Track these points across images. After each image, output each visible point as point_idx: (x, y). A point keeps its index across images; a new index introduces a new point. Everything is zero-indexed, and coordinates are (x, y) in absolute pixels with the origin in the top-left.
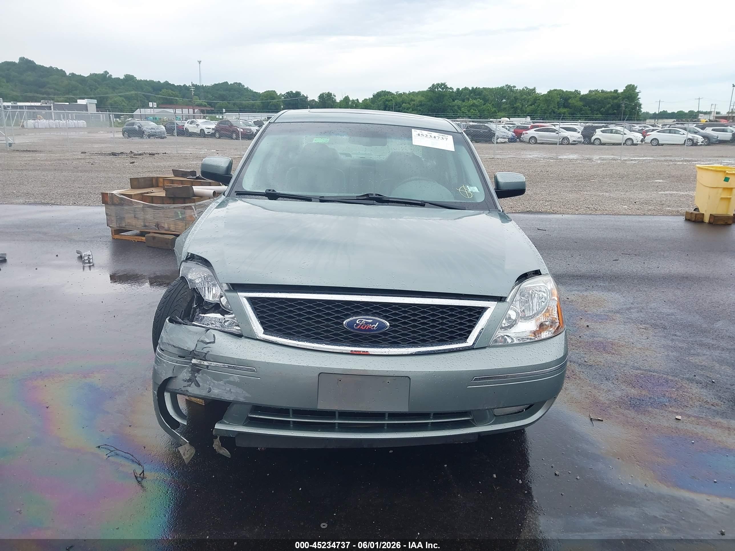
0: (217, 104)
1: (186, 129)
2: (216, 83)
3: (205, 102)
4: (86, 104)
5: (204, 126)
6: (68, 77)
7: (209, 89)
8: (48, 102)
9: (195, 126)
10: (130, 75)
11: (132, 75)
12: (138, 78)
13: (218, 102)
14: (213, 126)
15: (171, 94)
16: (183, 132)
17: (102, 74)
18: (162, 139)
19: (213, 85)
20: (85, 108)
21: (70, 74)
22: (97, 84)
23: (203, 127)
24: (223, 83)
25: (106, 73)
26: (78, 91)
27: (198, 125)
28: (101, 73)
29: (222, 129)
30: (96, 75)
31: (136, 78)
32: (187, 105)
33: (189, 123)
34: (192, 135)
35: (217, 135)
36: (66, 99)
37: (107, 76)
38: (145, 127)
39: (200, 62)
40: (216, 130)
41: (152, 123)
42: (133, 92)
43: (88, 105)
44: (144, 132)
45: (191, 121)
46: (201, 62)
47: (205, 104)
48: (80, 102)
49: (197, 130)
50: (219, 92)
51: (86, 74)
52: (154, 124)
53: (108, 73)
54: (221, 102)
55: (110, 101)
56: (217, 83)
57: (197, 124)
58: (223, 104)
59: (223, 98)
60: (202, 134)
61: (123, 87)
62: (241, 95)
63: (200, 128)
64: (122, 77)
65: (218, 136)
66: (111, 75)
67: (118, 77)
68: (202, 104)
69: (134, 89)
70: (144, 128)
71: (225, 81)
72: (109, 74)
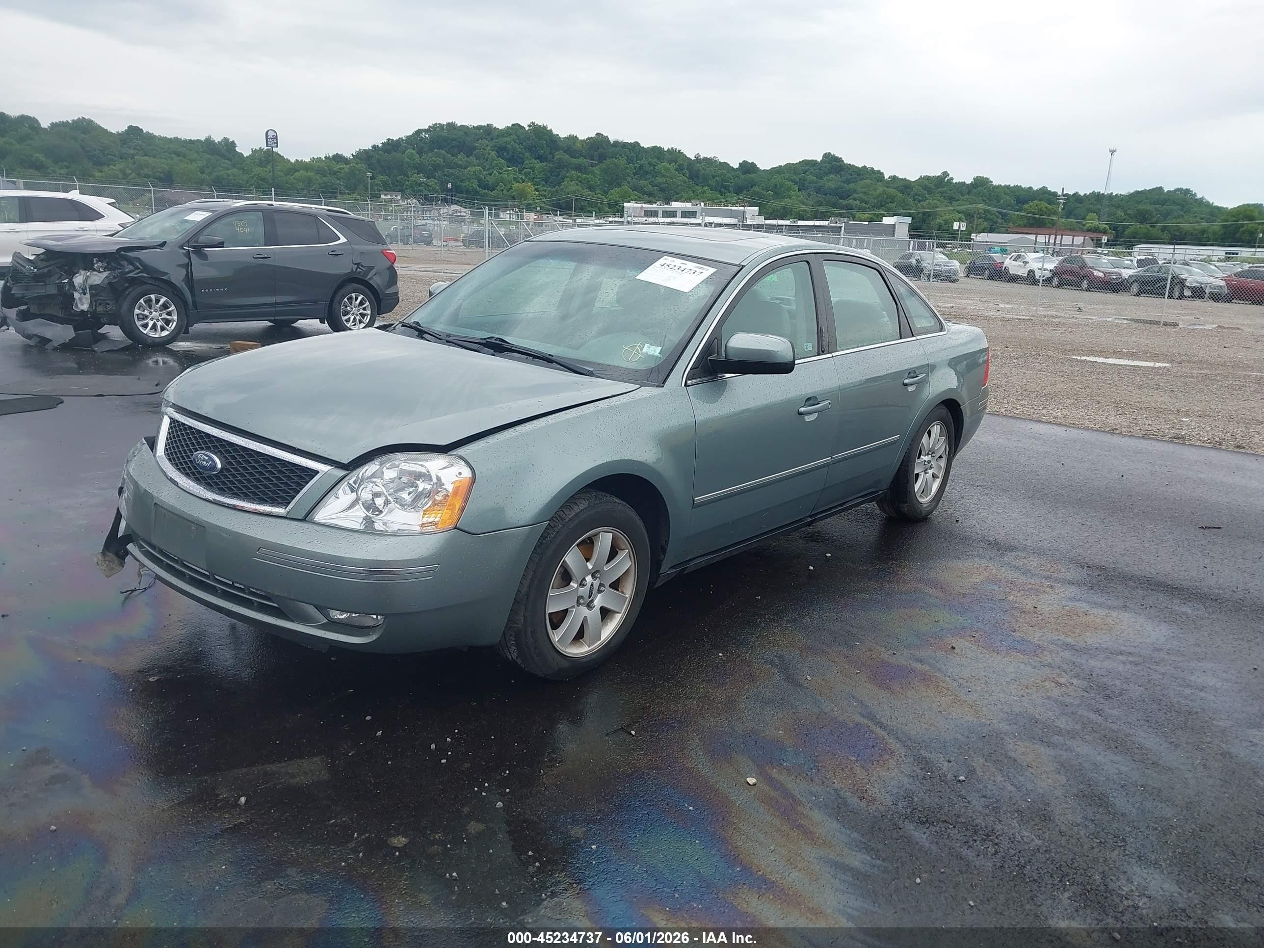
0: (1128, 228)
1: (1005, 268)
2: (1138, 190)
3: (1106, 224)
4: (894, 223)
5: (1036, 264)
6: (887, 182)
7: (1121, 201)
8: (839, 220)
9: (1021, 264)
10: (983, 177)
11: (986, 178)
12: (995, 183)
13: (1132, 225)
14: (1051, 266)
15: (1045, 209)
16: (998, 274)
17: (939, 176)
18: (952, 284)
19: (1132, 193)
20: (892, 228)
21: (889, 178)
22: (926, 192)
23: (1034, 266)
24: (1153, 189)
25: (945, 174)
26: (895, 204)
27: (1026, 263)
28: (937, 175)
29: (1065, 272)
30: (928, 178)
31: (992, 182)
32: (1071, 230)
33: (1013, 258)
34: (1014, 279)
35: (1055, 281)
36: (872, 216)
37: (946, 179)
38: (926, 262)
39: (1113, 152)
40: (1055, 273)
41: (940, 256)
42: (981, 206)
43: (897, 226)
44: (922, 270)
45: (1018, 255)
46: (1115, 151)
47: (1105, 228)
48: (887, 220)
49: (1023, 272)
50: (1141, 207)
51: (913, 178)
52: (944, 257)
53: (948, 175)
54: (1136, 225)
55: (939, 221)
56: (1140, 190)
57: (1026, 260)
58: (1140, 227)
59: (1143, 217)
60: (1031, 279)
61: (967, 196)
62: (1185, 212)
63: (1029, 269)
64: (969, 181)
65: (1057, 283)
66: (952, 179)
67: (963, 181)
68: (1099, 227)
69: (983, 200)
70: (924, 264)
71: (1159, 186)
72: (950, 176)
